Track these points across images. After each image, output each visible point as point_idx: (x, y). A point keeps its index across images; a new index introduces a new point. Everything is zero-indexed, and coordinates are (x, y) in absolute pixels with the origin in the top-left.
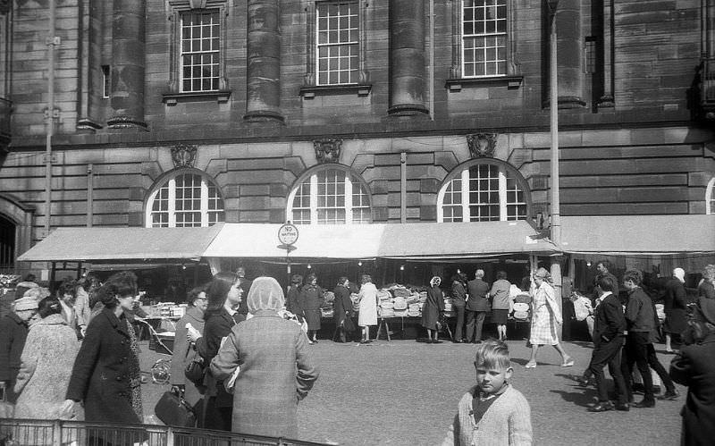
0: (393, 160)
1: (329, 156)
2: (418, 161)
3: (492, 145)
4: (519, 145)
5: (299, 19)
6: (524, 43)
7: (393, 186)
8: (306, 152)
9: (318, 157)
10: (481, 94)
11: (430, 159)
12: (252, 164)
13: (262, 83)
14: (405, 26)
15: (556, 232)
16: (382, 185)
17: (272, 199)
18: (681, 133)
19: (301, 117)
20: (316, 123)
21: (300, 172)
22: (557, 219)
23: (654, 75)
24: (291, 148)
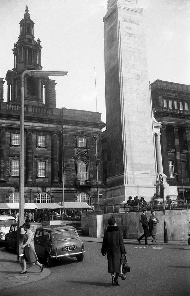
0: (29, 191)
1: (18, 190)
2: (34, 192)
3: (46, 189)
4: (50, 190)
5: (9, 163)
6: (48, 171)
7: (29, 196)
8: (13, 189)
9: (15, 190)
10: (41, 180)
11: (35, 191)
12: (3, 191)
13: (4, 175)
14: (30, 167)
15: (64, 205)
16: (27, 196)
17: (7, 198)
18: (73, 189)
19: (9, 182)
20: (12, 183)
21: (11, 192)
22: (64, 203)
23: (69, 179)
24: (10, 188)
